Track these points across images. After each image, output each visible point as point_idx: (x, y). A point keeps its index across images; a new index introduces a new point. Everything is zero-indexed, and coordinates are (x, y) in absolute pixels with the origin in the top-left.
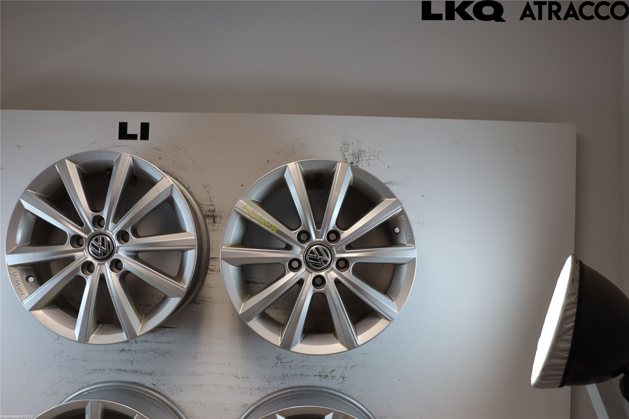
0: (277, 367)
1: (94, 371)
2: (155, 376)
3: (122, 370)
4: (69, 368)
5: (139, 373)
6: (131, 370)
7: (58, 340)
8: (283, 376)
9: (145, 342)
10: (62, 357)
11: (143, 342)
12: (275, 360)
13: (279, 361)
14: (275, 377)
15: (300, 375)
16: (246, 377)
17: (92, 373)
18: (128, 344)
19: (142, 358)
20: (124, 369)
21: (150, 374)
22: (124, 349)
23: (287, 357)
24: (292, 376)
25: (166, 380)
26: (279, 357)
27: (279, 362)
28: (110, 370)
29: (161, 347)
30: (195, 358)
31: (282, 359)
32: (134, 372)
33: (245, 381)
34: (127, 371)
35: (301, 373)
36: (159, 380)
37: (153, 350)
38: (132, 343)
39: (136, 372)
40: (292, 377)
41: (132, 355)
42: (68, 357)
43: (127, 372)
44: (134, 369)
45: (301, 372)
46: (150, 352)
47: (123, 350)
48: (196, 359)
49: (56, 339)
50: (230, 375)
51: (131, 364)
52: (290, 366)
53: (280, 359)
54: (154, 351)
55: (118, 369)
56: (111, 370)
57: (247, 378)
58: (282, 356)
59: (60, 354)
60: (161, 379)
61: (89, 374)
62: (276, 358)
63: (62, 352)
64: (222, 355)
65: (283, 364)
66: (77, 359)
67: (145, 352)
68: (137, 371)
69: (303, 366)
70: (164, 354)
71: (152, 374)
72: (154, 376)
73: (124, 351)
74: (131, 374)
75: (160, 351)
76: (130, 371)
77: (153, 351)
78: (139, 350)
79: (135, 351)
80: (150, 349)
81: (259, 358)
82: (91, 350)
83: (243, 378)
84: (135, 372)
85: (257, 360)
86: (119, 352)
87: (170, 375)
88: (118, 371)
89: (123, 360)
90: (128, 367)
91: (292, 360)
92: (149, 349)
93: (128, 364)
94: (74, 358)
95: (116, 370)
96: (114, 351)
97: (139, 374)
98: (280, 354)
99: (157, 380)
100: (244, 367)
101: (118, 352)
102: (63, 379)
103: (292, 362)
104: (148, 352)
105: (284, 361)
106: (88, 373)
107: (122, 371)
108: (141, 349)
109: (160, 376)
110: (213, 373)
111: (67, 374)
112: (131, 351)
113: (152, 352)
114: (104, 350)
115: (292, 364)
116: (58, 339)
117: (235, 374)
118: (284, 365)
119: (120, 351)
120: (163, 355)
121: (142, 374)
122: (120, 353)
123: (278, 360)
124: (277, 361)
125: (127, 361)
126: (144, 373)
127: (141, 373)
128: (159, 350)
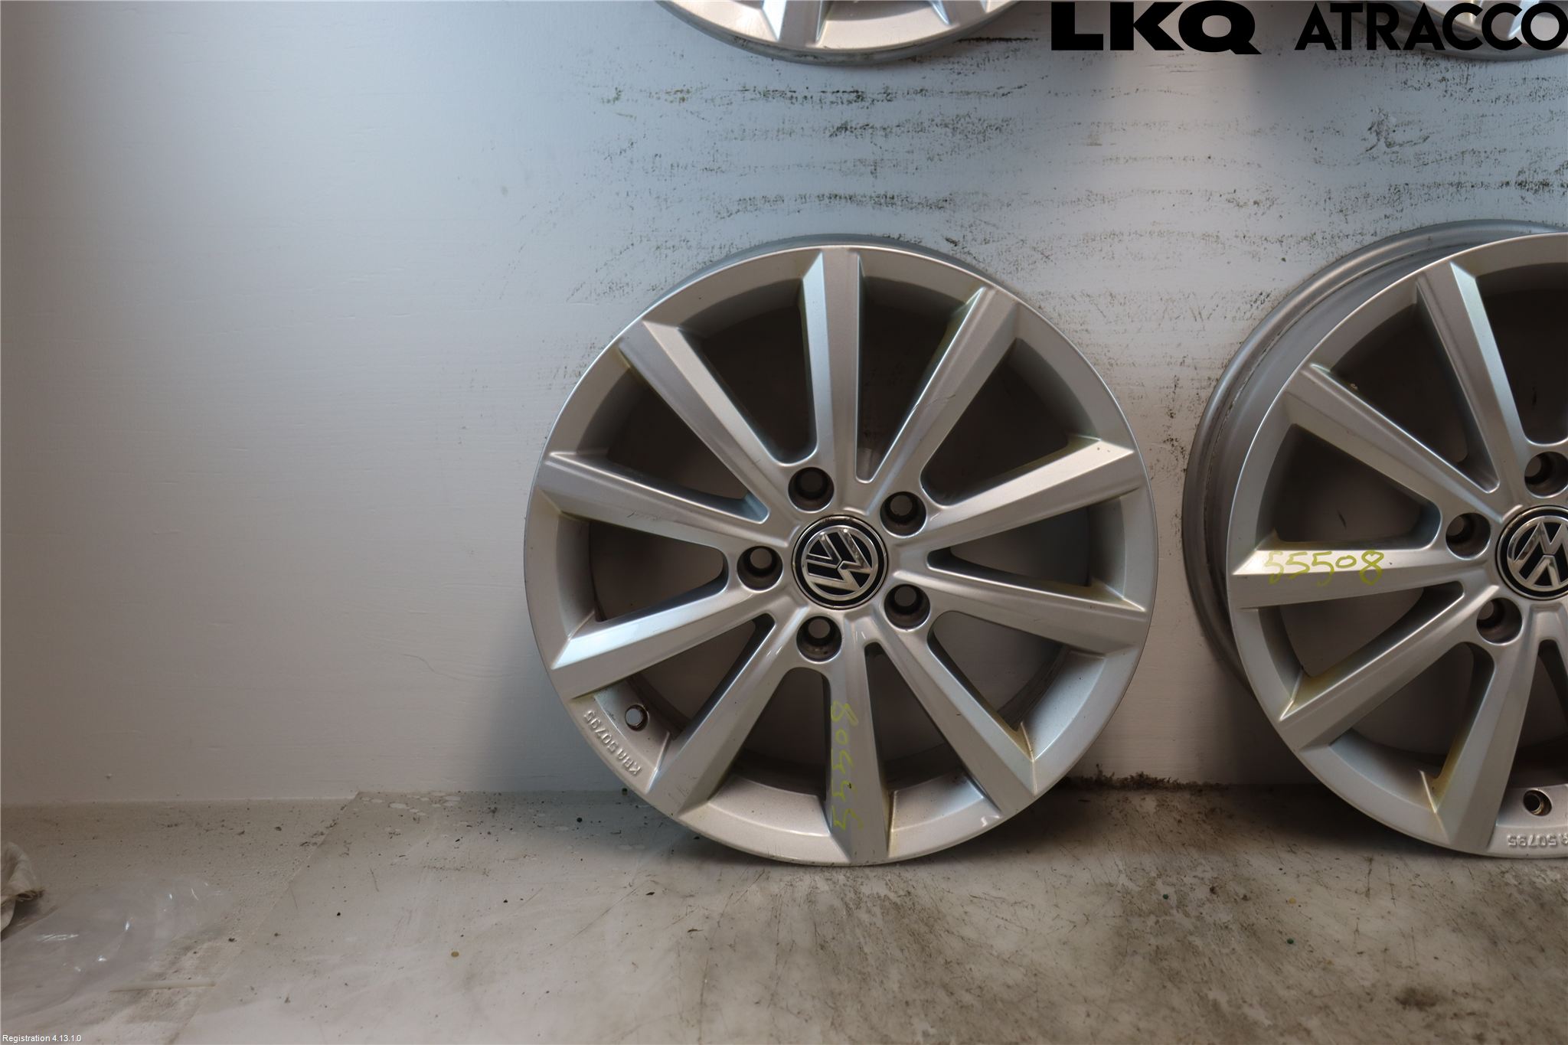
0: (1374, 158)
1: (747, 203)
2: (954, 212)
3: (840, 198)
4: (658, 197)
5: (900, 203)
6: (873, 195)
7: (616, 102)
8: (1392, 190)
9: (919, 95)
10: (632, 162)
11: (914, 96)
12: (1367, 134)
13: (1382, 140)
14: (1367, 196)
15: (1451, 184)
16: (1267, 199)
17: (738, 211)
18: (860, 104)
19: (908, 152)
20: (849, 192)
21: (940, 205)
22: (846, 122)
23: (1409, 123)
24: (1426, 190)
25: (994, 225)
26: (1380, 123)
27: (1379, 143)
28: (799, 201)
29: (976, 112)
30: (1091, 144)
31: (1390, 131)
32: (883, 201)
33: (1263, 214)
34: (859, 198)
35: (1456, 179)
36: (971, 226)
37: (947, 121)
38: (873, 100)
39: (890, 200)
40: (1423, 192)
41: (876, 145)
42: (654, 163)
43: (860, 203)
44: (883, 193)
45: (1454, 174)
46: (939, 130)
47: (844, 128)
48: (1096, 144)
49: (609, 101)
50: (1211, 195)
51: (872, 173)
52: (1417, 156)
53: (1384, 134)
54: (952, 126)
55: (827, 194)
56: (803, 197)
57: (1269, 203)
58: (1393, 120)
59: (625, 151)
60: (978, 222)
61: (729, 216)
62: (1370, 129)
63: (632, 144)
64: (1185, 129)
65: (1396, 148)
66: (686, 168)
67: (921, 129)
68: (893, 198)
69: (1463, 153)
70: (987, 134)
71: (944, 204)
72: (952, 213)
73: (846, 129)
74: (874, 208)
75: (971, 125)
76: (871, 197)
77: (946, 126)
78: (898, 126)
79: (884, 129)
80: (938, 120)
81: (1312, 132)
82: (732, 131)
83: (1255, 203)
84: (888, 199)
85: (1305, 138)
86: (831, 136)
87: (1009, 205)
88: (827, 201)
89: (845, 162)
90: (863, 185)
91: (1425, 133)
92: (933, 120)
93: (861, 175)
94: (676, 165)
95: (821, 197)
96: (814, 130)
97: (899, 208)
98: (1386, 116)
99: (962, 226)
100: (1259, 166)
101: (828, 134)
102: (641, 237)
103: (1425, 140)
104: (931, 129)
105: (1398, 137)
106: (725, 214)
107: (843, 201)
108: (908, 121)
109: (974, 211)
110: (1153, 192)
111: (654, 218)
112: (870, 131)
113: (944, 130)
114: (778, 131)
115: (1425, 147)
116: (617, 99)
117: (1229, 193)
118: (1398, 152)
119: (832, 130)
120: (981, 137)
121: (911, 209)
122: (835, 139)
123: (1378, 134)
124: (1372, 138)
125: (858, 163)
126: (919, 204)
127: (908, 203)
128: (967, 119)
